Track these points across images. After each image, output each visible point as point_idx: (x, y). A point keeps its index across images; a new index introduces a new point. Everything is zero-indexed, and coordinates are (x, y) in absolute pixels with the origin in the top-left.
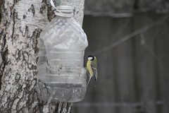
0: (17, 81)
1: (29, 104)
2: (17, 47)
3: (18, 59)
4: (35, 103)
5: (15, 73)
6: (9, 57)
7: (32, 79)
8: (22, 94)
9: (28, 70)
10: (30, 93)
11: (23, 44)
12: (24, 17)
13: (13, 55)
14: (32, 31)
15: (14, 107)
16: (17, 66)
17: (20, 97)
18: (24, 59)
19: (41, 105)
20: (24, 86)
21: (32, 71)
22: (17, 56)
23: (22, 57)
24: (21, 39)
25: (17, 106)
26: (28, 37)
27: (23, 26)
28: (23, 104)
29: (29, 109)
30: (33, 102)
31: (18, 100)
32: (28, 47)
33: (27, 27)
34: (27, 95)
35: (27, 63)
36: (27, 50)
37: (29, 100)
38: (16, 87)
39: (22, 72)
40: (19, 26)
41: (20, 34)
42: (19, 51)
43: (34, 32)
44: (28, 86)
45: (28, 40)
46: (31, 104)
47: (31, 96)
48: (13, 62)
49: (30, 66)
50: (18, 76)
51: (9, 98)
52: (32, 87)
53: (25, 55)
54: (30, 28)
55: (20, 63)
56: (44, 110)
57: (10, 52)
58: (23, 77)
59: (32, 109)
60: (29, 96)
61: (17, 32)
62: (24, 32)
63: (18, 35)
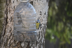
2: (11, 16)
5: (10, 27)
6: (8, 20)
11: (13, 14)
12: (14, 2)
15: (9, 43)
16: (11, 24)
17: (11, 38)
19: (21, 42)
23: (12, 20)
33: (14, 7)
38: (10, 34)
40: (11, 6)
48: (9, 22)
50: (11, 29)
51: (7, 39)
55: (12, 23)
61: (11, 9)
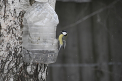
0: (8, 48)
1: (17, 65)
3: (8, 33)
4: (21, 65)
7: (19, 47)
8: (11, 58)
9: (16, 41)
10: (17, 57)
13: (5, 30)
14: (18, 13)
18: (13, 33)
20: (13, 52)
21: (18, 41)
22: (8, 31)
24: (10, 18)
25: (8, 66)
26: (16, 17)
27: (12, 9)
28: (12, 65)
29: (17, 68)
30: (19, 64)
31: (9, 62)
32: (15, 24)
34: (16, 58)
35: (15, 35)
36: (15, 26)
37: (17, 62)
39: (11, 42)
41: (10, 15)
42: (9, 27)
43: (20, 13)
44: (16, 52)
45: (16, 19)
46: (18, 65)
47: (18, 59)
49: (17, 38)
52: (19, 53)
53: (14, 30)
54: (17, 10)
56: (27, 70)
57: (2, 27)
58: (12, 46)
59: (19, 69)
60: (17, 60)
62: (13, 13)
63: (8, 16)
